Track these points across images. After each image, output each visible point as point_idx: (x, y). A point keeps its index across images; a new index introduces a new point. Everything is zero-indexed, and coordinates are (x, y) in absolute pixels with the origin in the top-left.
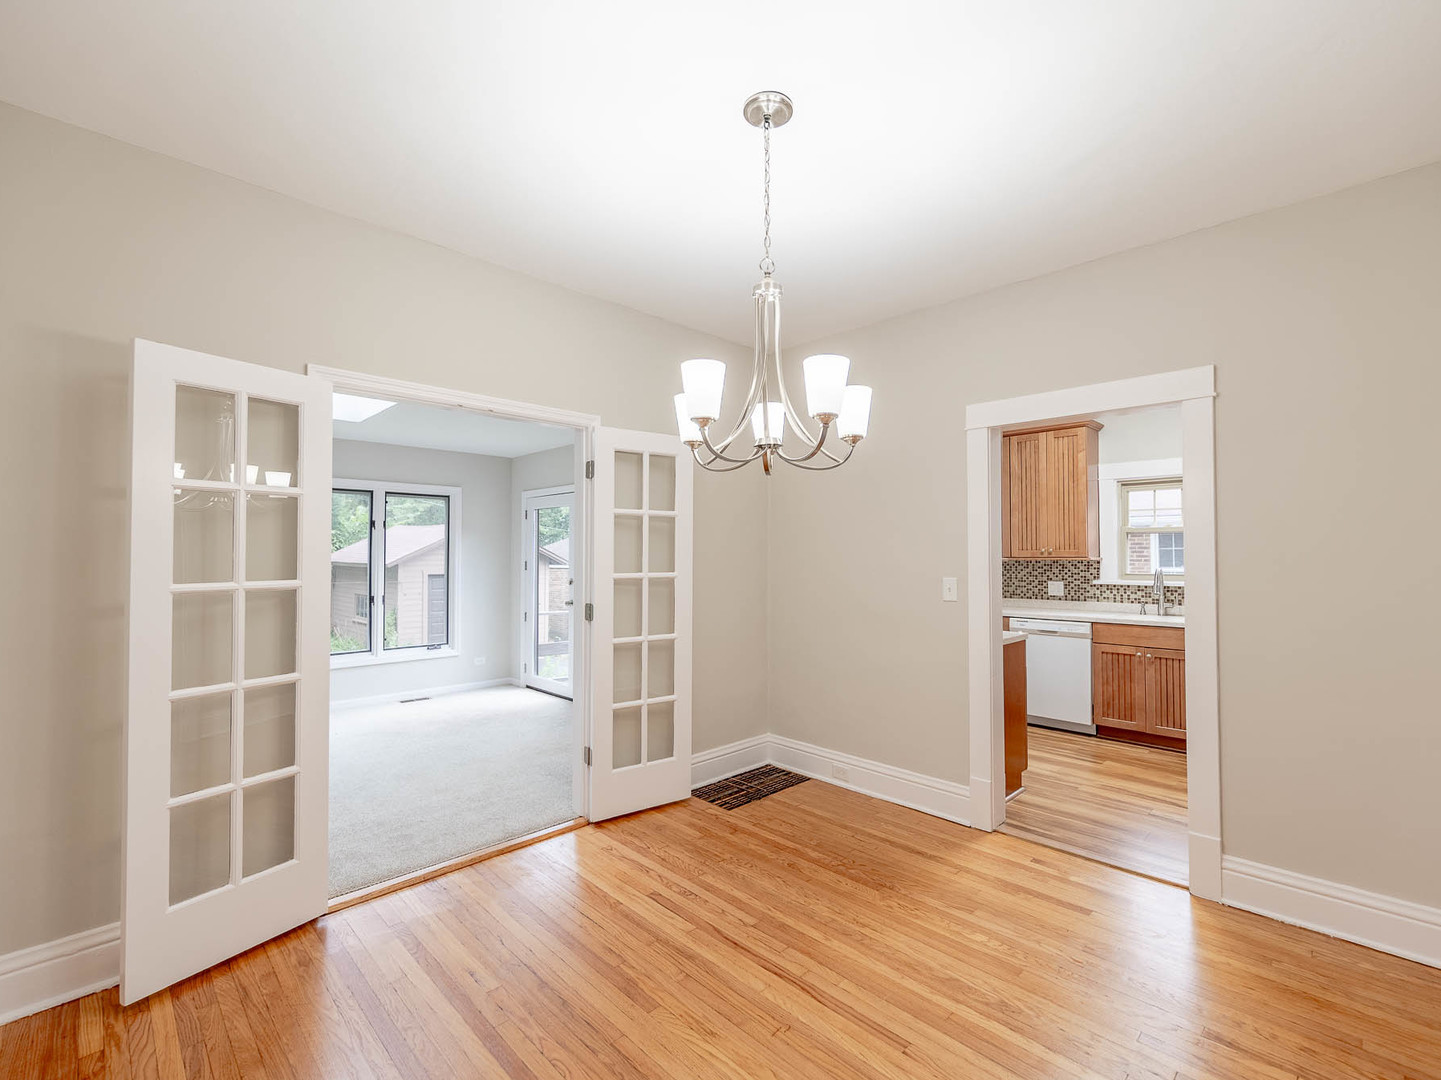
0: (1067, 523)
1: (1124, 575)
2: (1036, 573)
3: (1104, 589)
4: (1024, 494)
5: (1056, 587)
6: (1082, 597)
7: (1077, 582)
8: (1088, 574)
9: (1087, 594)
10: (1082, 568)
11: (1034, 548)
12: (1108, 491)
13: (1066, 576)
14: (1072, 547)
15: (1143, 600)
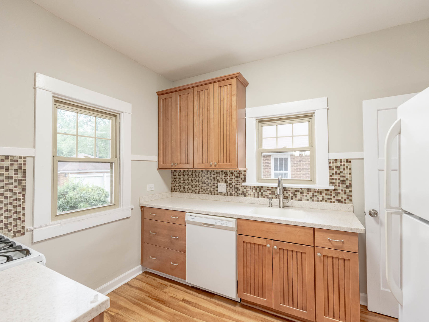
0: (225, 144)
1: (259, 180)
2: (211, 178)
3: (249, 188)
4: (201, 125)
5: (222, 187)
6: (236, 194)
7: (234, 184)
8: (239, 179)
9: (239, 192)
10: (237, 175)
11: (206, 162)
12: (251, 125)
13: (228, 180)
14: (228, 161)
15: (270, 196)
